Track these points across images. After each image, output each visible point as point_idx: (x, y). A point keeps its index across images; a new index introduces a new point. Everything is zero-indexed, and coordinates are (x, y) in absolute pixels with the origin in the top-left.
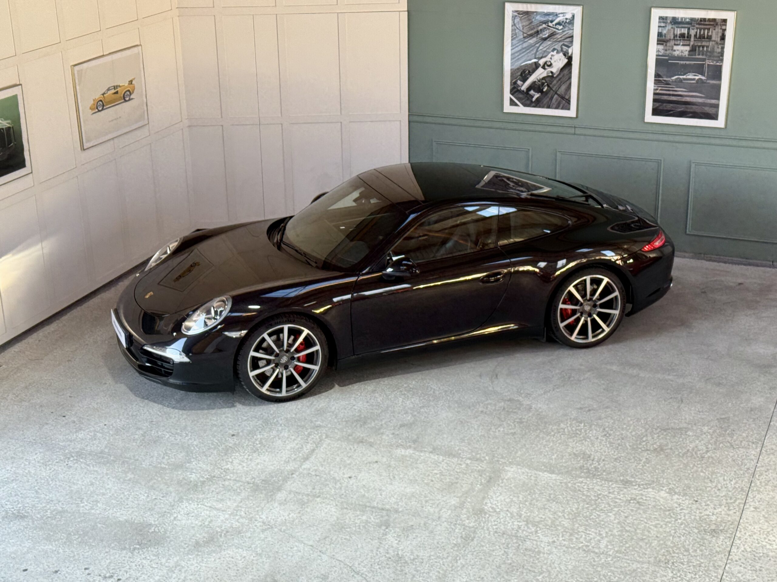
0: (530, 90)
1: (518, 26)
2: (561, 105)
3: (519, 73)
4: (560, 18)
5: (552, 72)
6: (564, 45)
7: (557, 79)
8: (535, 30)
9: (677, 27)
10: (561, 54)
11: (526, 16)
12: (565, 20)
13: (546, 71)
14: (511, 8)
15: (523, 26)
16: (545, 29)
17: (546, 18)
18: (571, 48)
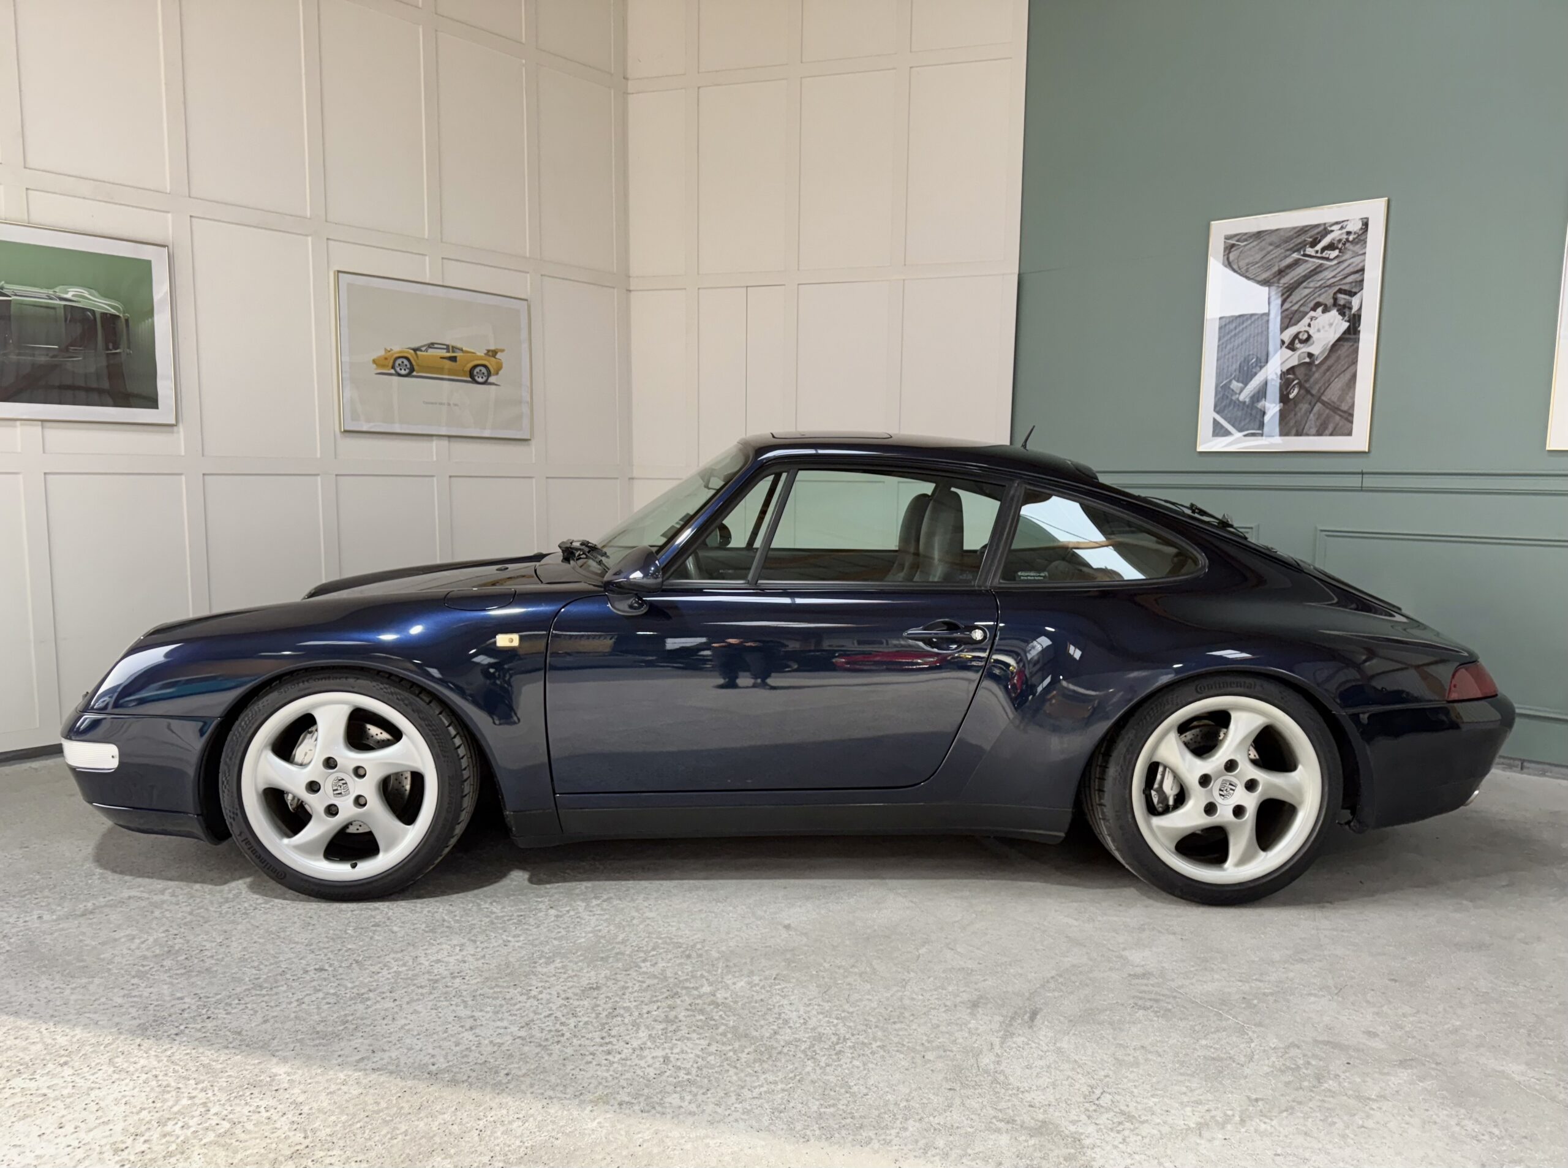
0: (1258, 401)
1: (1235, 267)
2: (1331, 428)
3: (1236, 366)
4: (1336, 235)
5: (1310, 355)
6: (1340, 291)
7: (1324, 367)
8: (1276, 269)
10: (1334, 313)
11: (1255, 243)
12: (1345, 237)
13: (1298, 353)
14: (1221, 229)
15: (1248, 264)
16: (1296, 263)
17: (1299, 240)
18: (1358, 295)
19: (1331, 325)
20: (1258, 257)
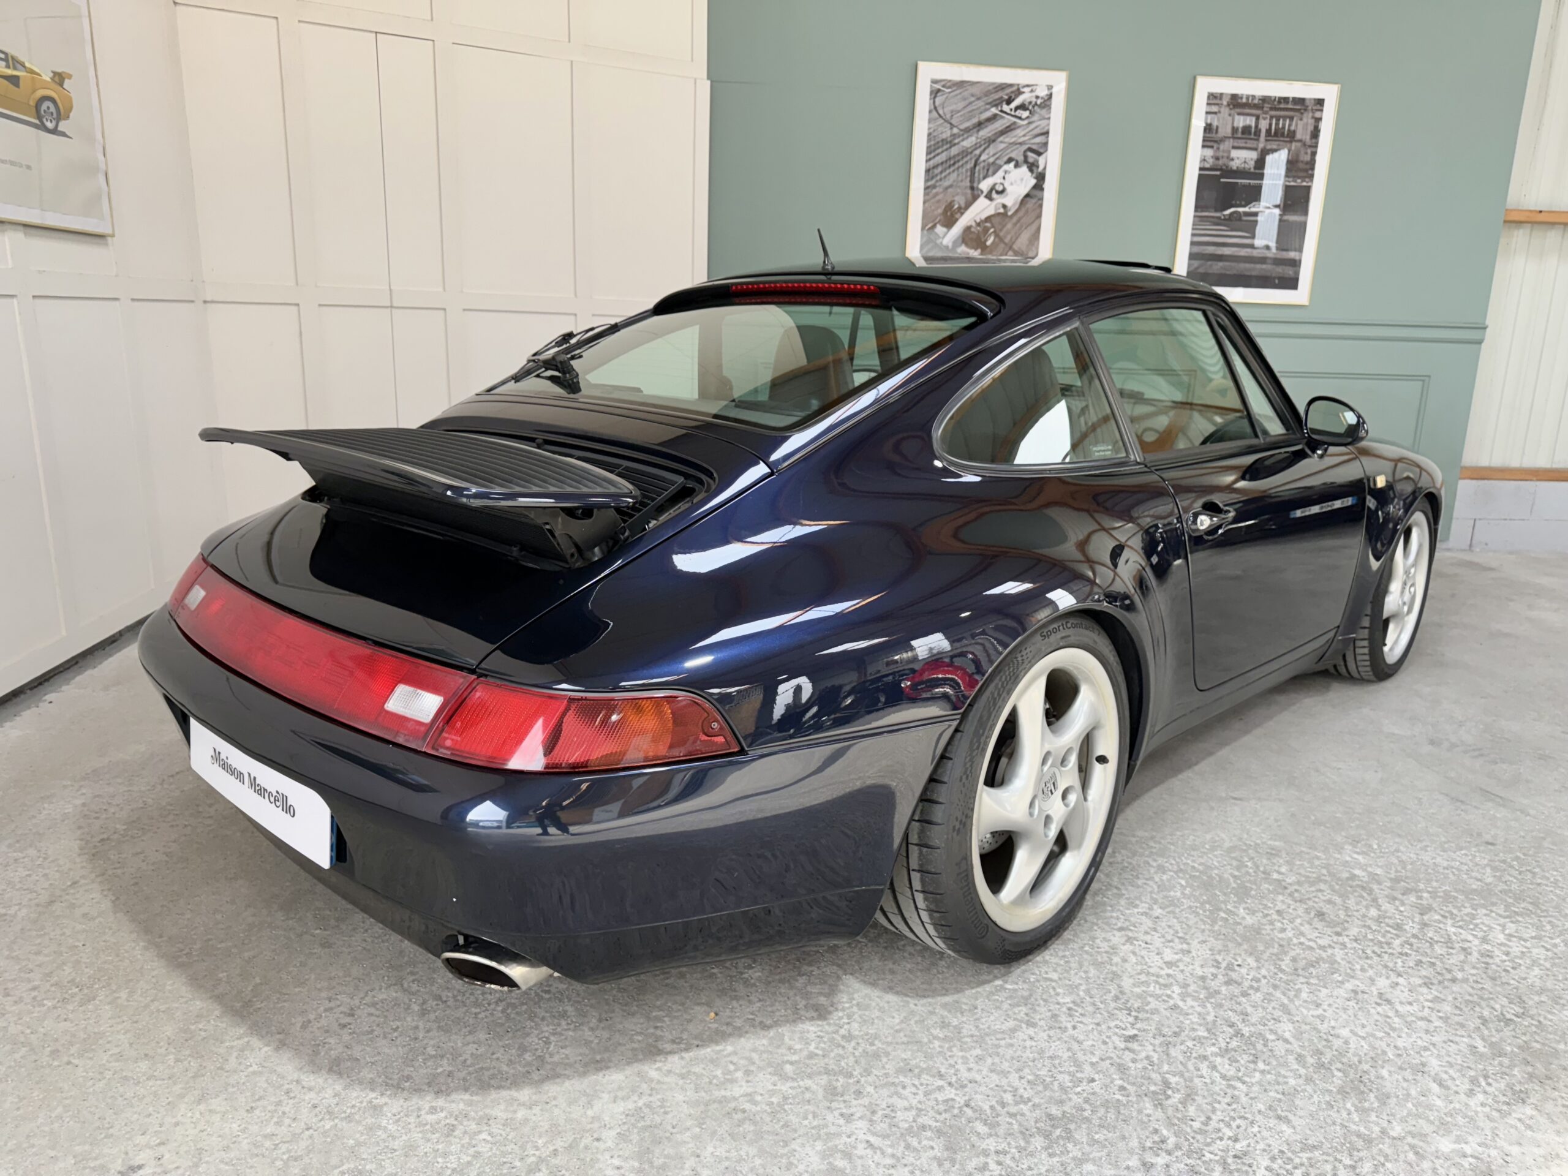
0: (959, 245)
1: (941, 112)
3: (940, 211)
4: (1027, 96)
5: (1004, 206)
6: (1030, 150)
7: (1015, 219)
8: (975, 120)
9: (1239, 114)
10: (1024, 169)
11: (959, 92)
12: (1034, 100)
13: (994, 203)
14: (929, 72)
15: (952, 111)
16: (995, 117)
17: (996, 96)
18: (1043, 156)
19: (1022, 180)
20: (961, 105)
